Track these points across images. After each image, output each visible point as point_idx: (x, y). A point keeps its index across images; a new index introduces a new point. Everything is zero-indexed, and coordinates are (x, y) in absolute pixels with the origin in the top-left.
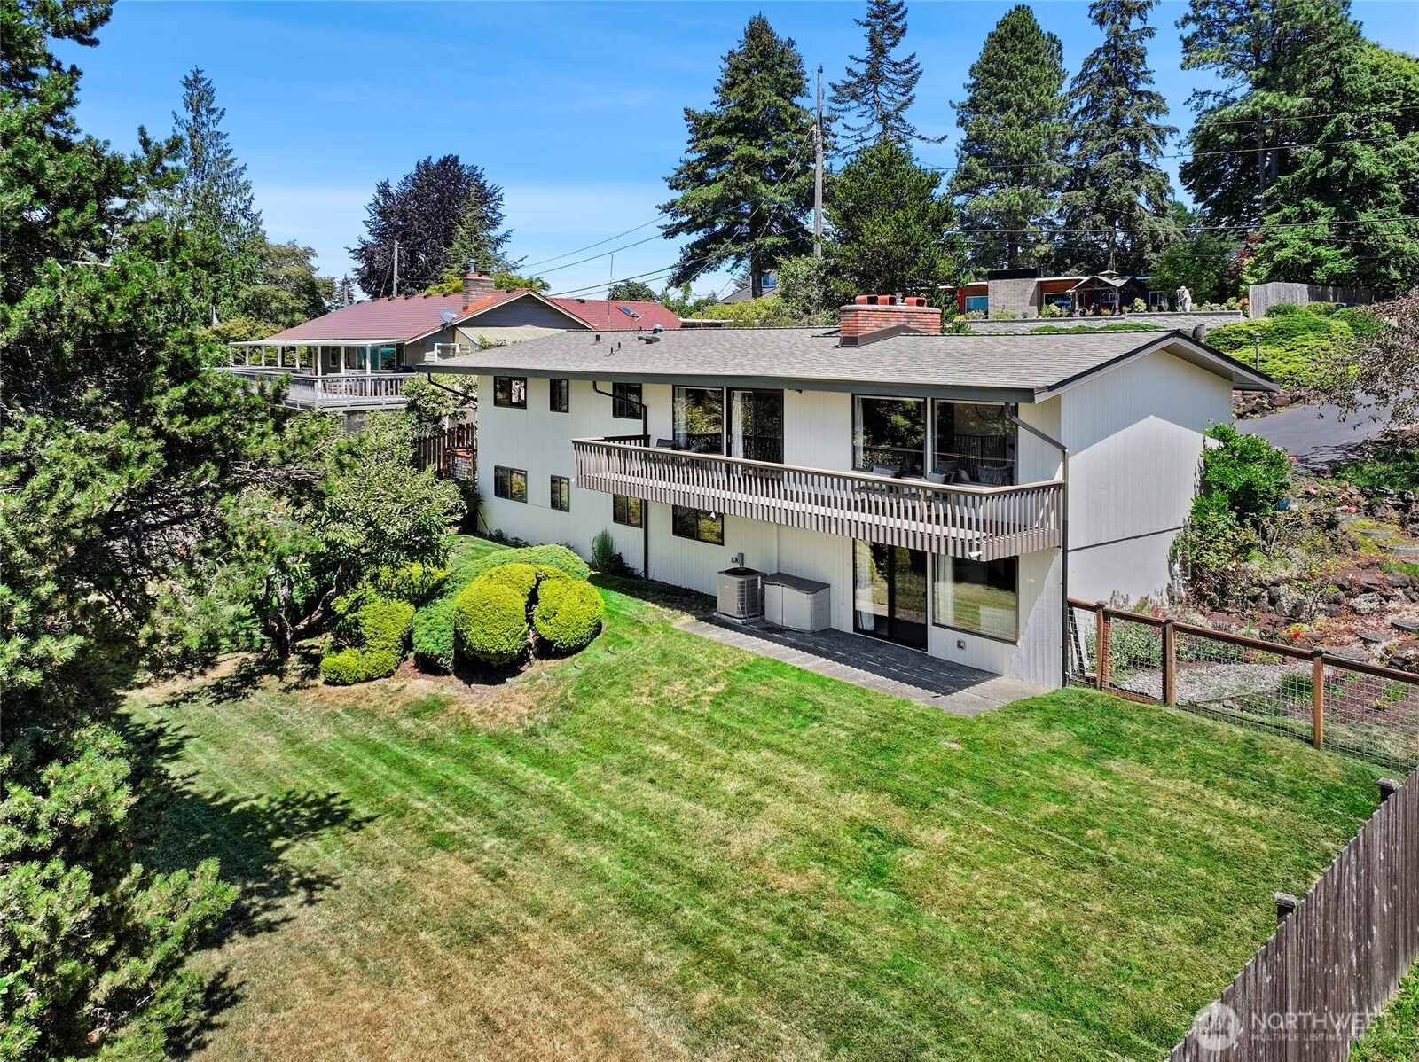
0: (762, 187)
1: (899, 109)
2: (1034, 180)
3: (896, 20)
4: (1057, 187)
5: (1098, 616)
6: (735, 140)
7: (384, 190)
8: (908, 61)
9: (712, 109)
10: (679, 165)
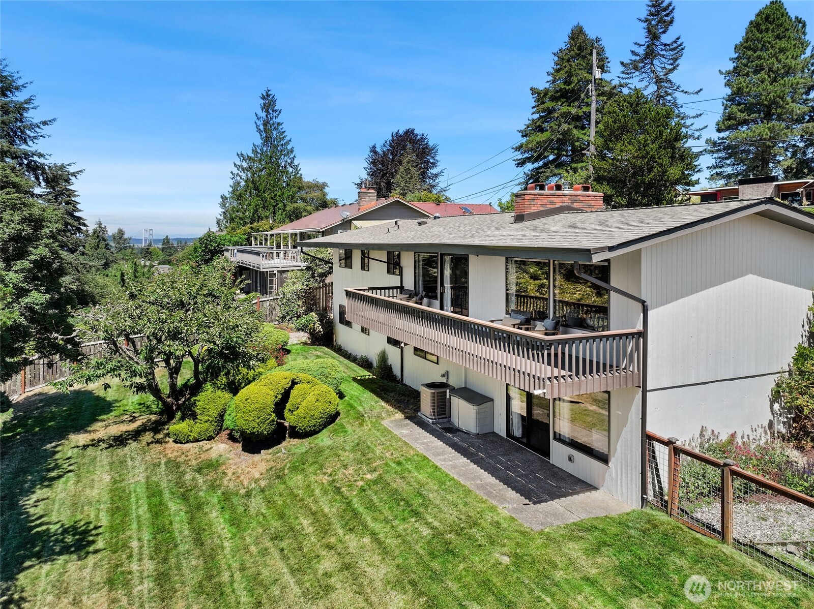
0: (575, 132)
1: (667, 74)
2: (780, 118)
3: (667, 15)
4: (799, 121)
5: (670, 450)
6: (560, 103)
7: (373, 150)
8: (675, 42)
9: (547, 85)
10: (528, 122)
